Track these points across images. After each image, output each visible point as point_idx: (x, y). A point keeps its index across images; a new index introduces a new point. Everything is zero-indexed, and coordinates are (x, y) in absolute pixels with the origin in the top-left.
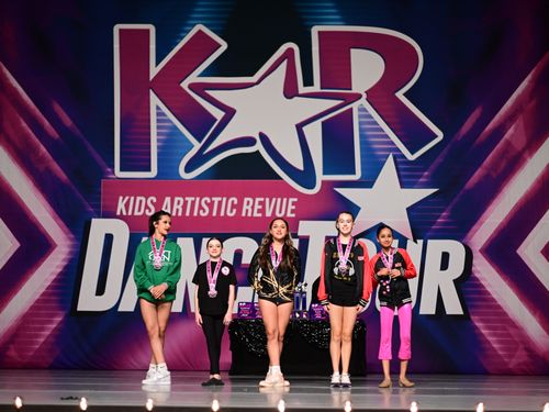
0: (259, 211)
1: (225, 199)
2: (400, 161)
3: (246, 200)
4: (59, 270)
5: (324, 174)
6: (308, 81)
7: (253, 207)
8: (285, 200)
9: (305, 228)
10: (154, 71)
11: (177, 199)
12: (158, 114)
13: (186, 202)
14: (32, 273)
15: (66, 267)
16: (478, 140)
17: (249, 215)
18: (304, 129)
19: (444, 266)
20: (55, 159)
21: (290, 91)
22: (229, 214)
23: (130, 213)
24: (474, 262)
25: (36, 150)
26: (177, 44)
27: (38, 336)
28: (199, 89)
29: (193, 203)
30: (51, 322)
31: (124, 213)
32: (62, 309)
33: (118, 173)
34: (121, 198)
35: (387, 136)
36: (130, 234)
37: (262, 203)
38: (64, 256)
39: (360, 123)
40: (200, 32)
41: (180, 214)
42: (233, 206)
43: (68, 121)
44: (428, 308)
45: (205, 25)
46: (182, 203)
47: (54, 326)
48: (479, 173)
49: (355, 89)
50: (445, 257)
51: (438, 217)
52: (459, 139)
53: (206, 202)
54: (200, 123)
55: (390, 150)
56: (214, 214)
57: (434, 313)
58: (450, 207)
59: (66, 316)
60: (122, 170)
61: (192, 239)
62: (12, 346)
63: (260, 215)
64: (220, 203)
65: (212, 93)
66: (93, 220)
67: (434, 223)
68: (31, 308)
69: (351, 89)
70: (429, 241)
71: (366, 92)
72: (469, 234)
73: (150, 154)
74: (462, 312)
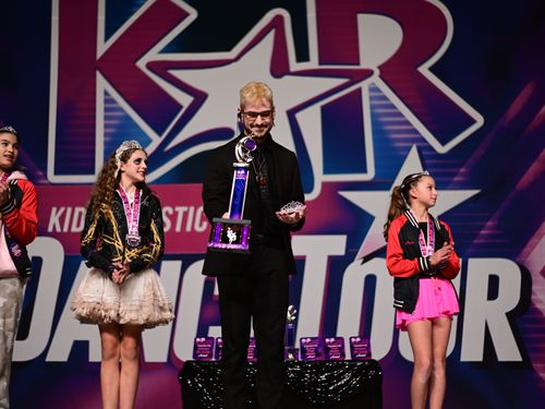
1: (192, 209)
2: (428, 157)
5: (327, 171)
6: (303, 55)
9: (300, 245)
10: (102, 47)
12: (106, 101)
18: (299, 116)
19: (493, 293)
21: (279, 68)
22: (198, 229)
23: (65, 230)
24: (534, 288)
26: (132, 13)
28: (160, 68)
31: (58, 229)
33: (52, 178)
34: (54, 210)
35: (408, 123)
36: (65, 257)
39: (372, 107)
42: (203, 219)
44: (472, 352)
48: (534, 168)
49: (364, 65)
50: (494, 282)
51: (482, 228)
53: (167, 213)
54: (161, 112)
55: (413, 141)
56: (178, 229)
57: (481, 359)
58: (497, 215)
60: (57, 172)
64: (186, 215)
65: (177, 74)
67: (476, 236)
69: (358, 64)
70: (471, 261)
71: (379, 68)
72: (526, 250)
73: (93, 152)
74: (520, 359)
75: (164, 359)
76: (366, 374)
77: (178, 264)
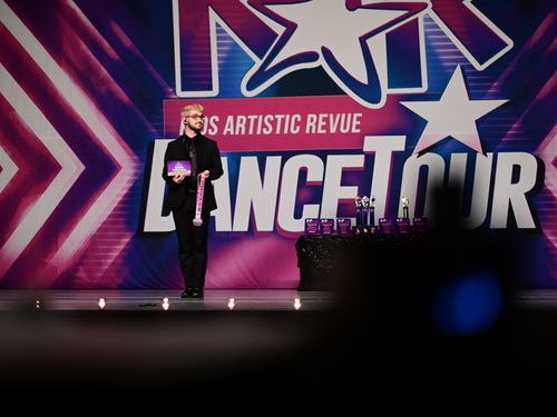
0: (323, 128)
1: (288, 116)
2: (468, 72)
3: (310, 116)
4: (125, 192)
5: (389, 87)
7: (317, 124)
8: (349, 115)
9: (371, 143)
11: (239, 118)
12: (218, 31)
13: (248, 121)
14: (98, 195)
15: (132, 189)
16: (550, 48)
17: (313, 131)
18: (369, 42)
19: (515, 178)
20: (116, 80)
22: (293, 132)
24: (547, 174)
25: (96, 72)
27: (106, 257)
28: (260, 4)
29: (256, 121)
30: (119, 243)
32: (130, 230)
35: (454, 47)
37: (326, 120)
38: (128, 178)
39: (426, 34)
41: (243, 133)
42: (297, 123)
43: (127, 42)
46: (244, 122)
47: (122, 247)
48: (550, 82)
50: (516, 170)
51: (509, 129)
52: (530, 46)
53: (269, 120)
54: (261, 40)
55: (457, 61)
56: (278, 132)
57: (505, 227)
58: (521, 119)
59: (133, 237)
60: (183, 90)
61: (256, 158)
62: (81, 268)
63: (324, 132)
64: (283, 121)
65: (272, 8)
66: (157, 141)
67: (504, 135)
68: (100, 229)
70: (499, 154)
71: (432, 1)
72: (542, 146)
73: (210, 72)
74: (533, 226)
75: (271, 229)
77: (280, 158)
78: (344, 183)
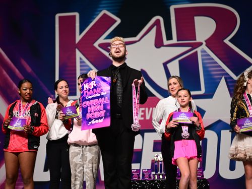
0: (142, 116)
2: (229, 81)
6: (169, 37)
10: (78, 38)
12: (81, 62)
18: (169, 65)
21: (159, 44)
26: (91, 22)
28: (106, 46)
35: (220, 66)
37: (144, 111)
39: (203, 60)
40: (105, 14)
43: (29, 69)
45: (108, 10)
49: (198, 40)
55: (223, 75)
63: (142, 119)
69: (196, 40)
71: (206, 41)
76: (201, 186)
78: (155, 150)
